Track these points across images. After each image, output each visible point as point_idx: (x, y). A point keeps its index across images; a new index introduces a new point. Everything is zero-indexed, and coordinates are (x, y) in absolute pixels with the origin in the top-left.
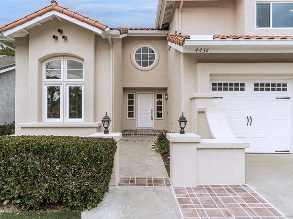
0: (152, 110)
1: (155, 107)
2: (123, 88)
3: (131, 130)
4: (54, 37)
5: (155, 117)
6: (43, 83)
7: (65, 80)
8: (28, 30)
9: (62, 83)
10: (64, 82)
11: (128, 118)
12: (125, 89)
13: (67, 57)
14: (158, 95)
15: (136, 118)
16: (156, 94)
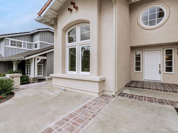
0: (160, 65)
1: (163, 62)
2: (130, 47)
3: (138, 82)
4: (69, 9)
5: (163, 71)
6: (66, 46)
7: (78, 42)
8: (57, 11)
9: (77, 45)
10: (78, 43)
11: (135, 71)
12: (133, 48)
13: (80, 24)
14: (166, 51)
15: (142, 71)
16: (165, 50)
